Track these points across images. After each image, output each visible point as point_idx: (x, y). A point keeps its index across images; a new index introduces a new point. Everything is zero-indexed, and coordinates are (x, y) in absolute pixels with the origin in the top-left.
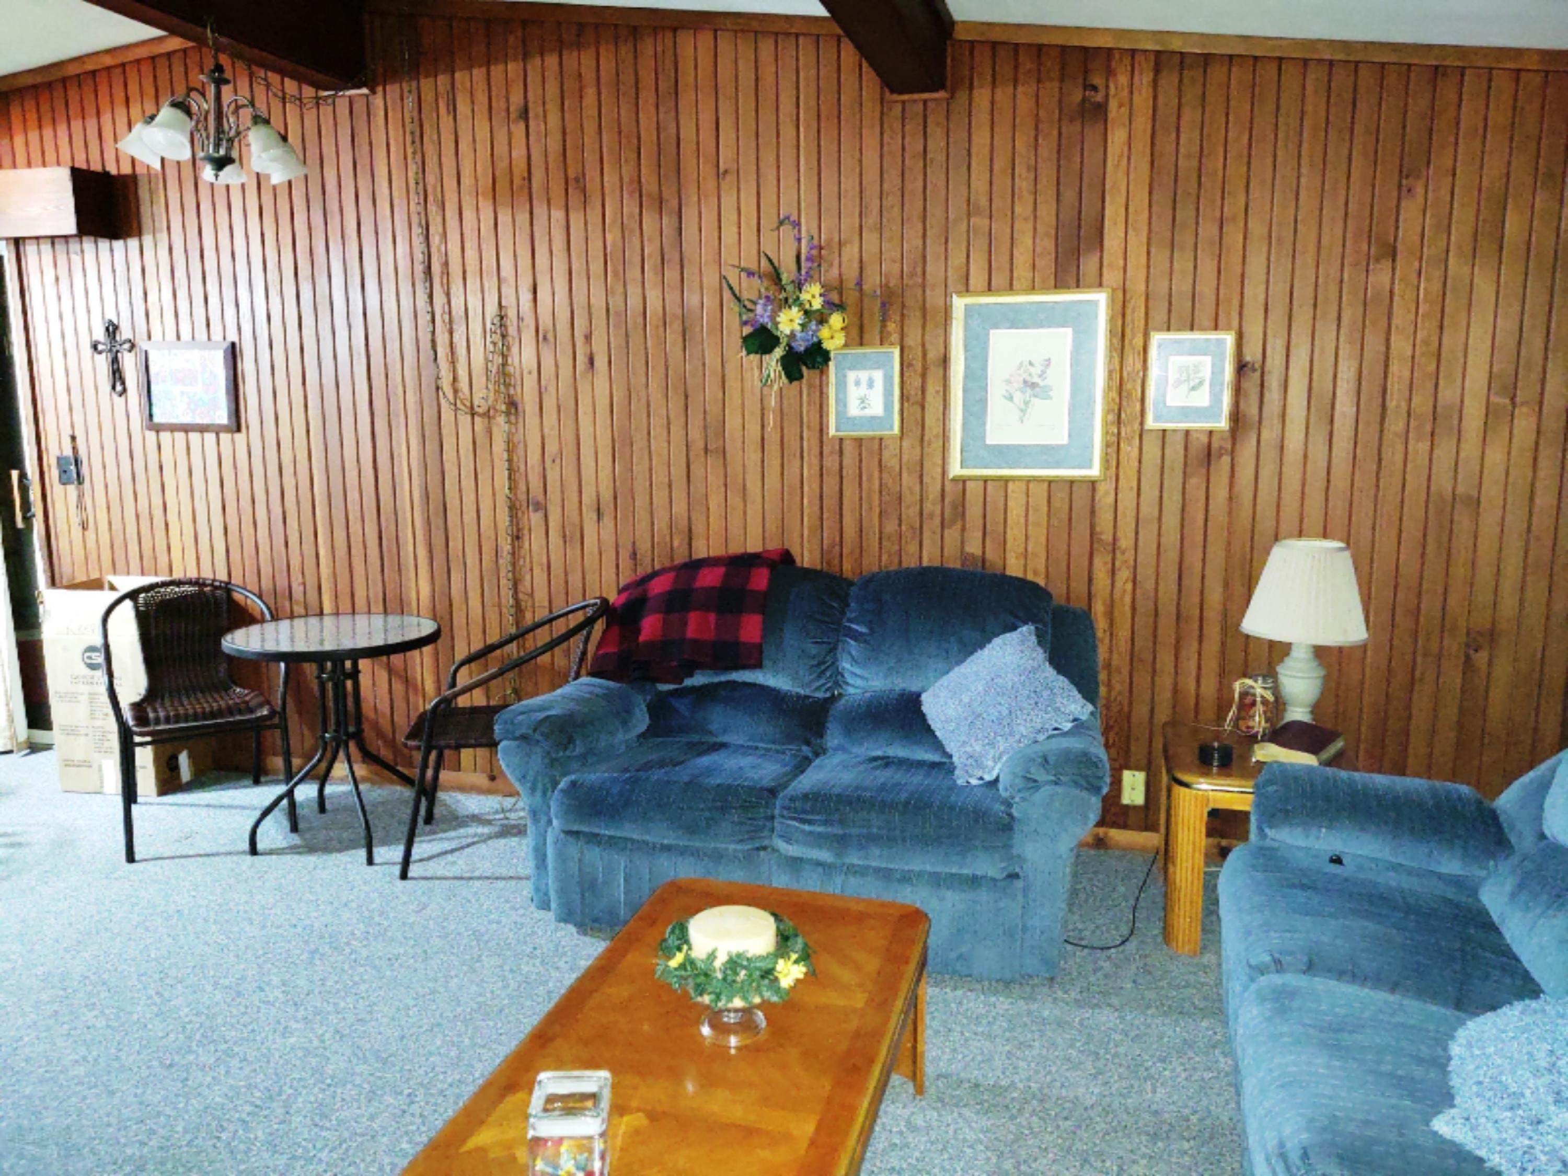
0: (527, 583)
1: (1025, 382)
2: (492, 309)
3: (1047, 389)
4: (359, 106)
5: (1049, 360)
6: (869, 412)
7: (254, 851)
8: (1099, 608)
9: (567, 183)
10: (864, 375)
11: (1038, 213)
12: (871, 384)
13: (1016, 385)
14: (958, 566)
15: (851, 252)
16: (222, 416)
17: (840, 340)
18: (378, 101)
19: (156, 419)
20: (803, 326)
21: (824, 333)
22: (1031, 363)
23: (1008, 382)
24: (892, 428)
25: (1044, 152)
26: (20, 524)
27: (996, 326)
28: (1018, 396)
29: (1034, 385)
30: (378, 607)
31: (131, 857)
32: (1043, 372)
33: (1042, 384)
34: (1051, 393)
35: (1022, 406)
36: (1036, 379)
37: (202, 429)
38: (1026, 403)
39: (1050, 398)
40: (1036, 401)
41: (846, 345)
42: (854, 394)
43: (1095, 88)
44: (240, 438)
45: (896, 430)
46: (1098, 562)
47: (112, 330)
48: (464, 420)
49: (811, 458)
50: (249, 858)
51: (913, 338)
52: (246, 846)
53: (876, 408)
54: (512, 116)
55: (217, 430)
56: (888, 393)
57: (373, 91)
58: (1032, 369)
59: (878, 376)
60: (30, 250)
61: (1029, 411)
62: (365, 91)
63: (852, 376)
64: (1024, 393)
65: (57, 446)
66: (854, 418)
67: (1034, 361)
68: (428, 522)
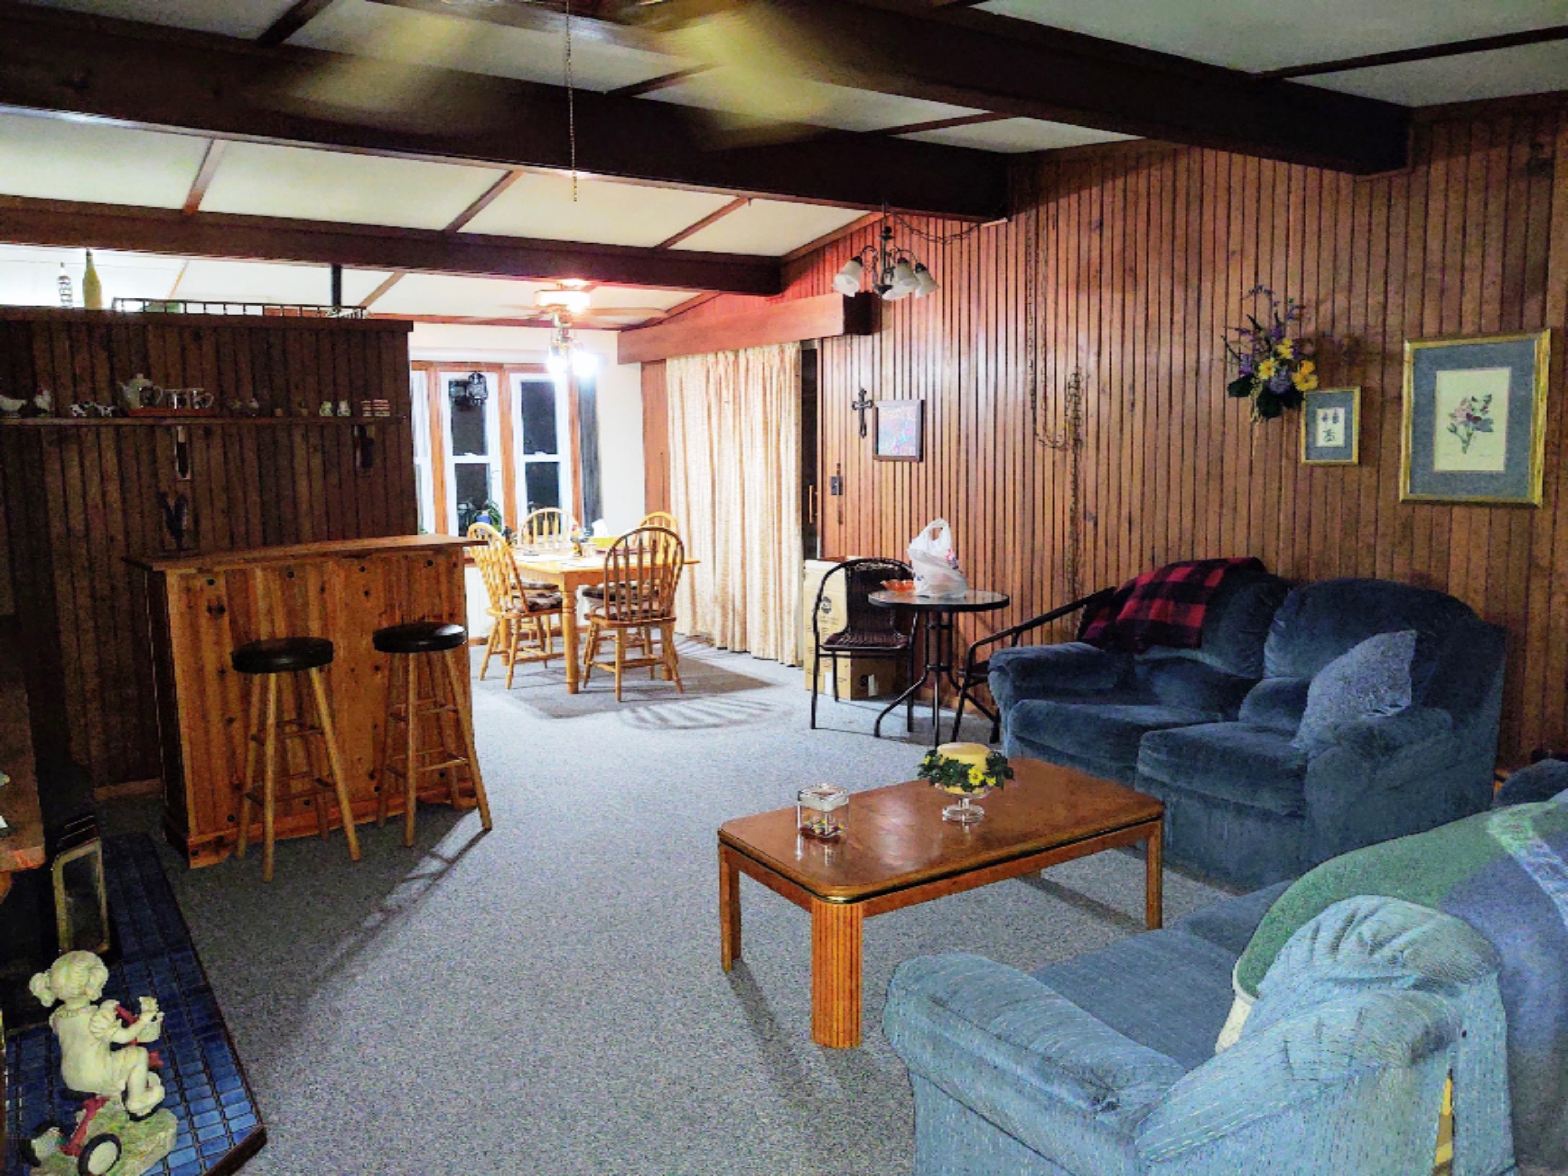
0: (1080, 576)
1: (1468, 416)
2: (1071, 369)
3: (1489, 421)
4: (1002, 231)
5: (1490, 396)
6: (1333, 443)
7: (877, 735)
8: (1535, 627)
9: (1124, 271)
10: (1330, 412)
11: (1486, 265)
12: (1335, 419)
13: (1460, 419)
14: (1407, 581)
15: (1325, 309)
16: (912, 451)
17: (1313, 382)
18: (1012, 226)
19: (880, 453)
20: (1278, 371)
21: (1297, 377)
22: (1474, 399)
23: (1453, 416)
24: (1350, 456)
25: (1492, 208)
26: (811, 520)
27: (1443, 367)
28: (1462, 430)
29: (1477, 419)
30: (989, 587)
31: (813, 726)
32: (1485, 407)
33: (1483, 417)
34: (1493, 426)
35: (1465, 437)
36: (1478, 414)
37: (903, 459)
38: (1470, 435)
39: (1490, 430)
40: (1477, 433)
41: (1319, 387)
42: (1322, 427)
43: (1542, 146)
44: (922, 465)
45: (1355, 459)
46: (1535, 584)
47: (863, 393)
48: (1049, 451)
49: (1287, 484)
50: (872, 739)
51: (1374, 381)
52: (873, 732)
53: (1339, 440)
54: (1093, 226)
55: (910, 460)
56: (1348, 427)
57: (1010, 220)
58: (1474, 404)
59: (1341, 412)
60: (827, 345)
61: (1471, 442)
62: (1005, 220)
63: (1321, 413)
64: (1466, 425)
65: (831, 471)
66: (1322, 448)
67: (1477, 397)
68: (1024, 525)
